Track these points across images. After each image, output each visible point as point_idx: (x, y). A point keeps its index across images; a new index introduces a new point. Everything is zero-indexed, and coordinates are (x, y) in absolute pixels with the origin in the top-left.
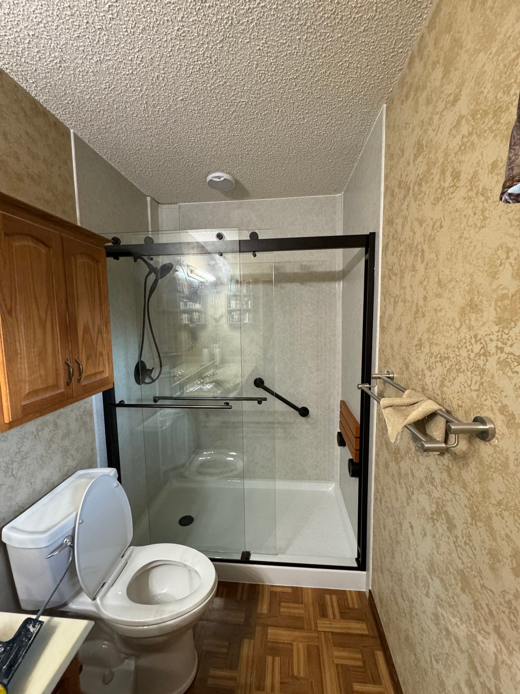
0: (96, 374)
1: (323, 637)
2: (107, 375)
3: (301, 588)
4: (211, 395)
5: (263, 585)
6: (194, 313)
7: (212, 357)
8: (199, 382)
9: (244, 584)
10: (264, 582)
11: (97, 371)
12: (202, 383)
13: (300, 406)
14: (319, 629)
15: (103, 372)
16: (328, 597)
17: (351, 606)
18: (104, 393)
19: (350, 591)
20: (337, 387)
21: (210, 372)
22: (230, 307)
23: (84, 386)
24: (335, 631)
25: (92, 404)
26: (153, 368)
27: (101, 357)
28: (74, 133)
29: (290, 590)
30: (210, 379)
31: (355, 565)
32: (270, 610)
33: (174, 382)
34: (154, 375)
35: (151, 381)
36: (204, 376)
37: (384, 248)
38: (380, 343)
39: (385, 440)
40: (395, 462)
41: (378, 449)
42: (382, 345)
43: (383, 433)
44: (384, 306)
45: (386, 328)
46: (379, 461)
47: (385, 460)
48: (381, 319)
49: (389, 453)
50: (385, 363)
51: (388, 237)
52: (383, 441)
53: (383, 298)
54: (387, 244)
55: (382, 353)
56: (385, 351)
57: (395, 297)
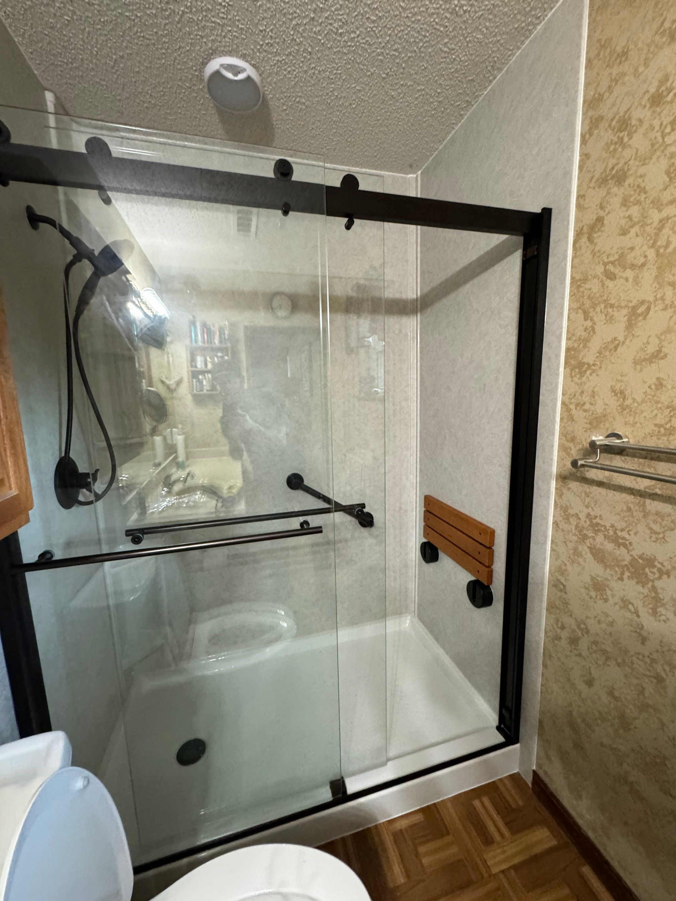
1: (504, 880)
2: (14, 492)
3: (434, 804)
5: (376, 826)
14: (495, 870)
16: (477, 803)
17: (513, 805)
19: (501, 780)
20: (411, 476)
24: (516, 861)
26: (96, 472)
29: (419, 818)
31: (500, 739)
32: (407, 874)
35: (92, 498)
37: (585, 230)
38: (569, 393)
39: (588, 547)
40: (635, 580)
41: (563, 562)
42: (575, 395)
43: (581, 537)
44: (586, 329)
45: (594, 365)
46: (566, 580)
47: (592, 578)
48: (573, 353)
49: (606, 566)
50: (590, 423)
51: (602, 207)
52: (584, 549)
53: (581, 316)
54: (600, 220)
55: (576, 409)
56: (591, 404)
57: (634, 307)
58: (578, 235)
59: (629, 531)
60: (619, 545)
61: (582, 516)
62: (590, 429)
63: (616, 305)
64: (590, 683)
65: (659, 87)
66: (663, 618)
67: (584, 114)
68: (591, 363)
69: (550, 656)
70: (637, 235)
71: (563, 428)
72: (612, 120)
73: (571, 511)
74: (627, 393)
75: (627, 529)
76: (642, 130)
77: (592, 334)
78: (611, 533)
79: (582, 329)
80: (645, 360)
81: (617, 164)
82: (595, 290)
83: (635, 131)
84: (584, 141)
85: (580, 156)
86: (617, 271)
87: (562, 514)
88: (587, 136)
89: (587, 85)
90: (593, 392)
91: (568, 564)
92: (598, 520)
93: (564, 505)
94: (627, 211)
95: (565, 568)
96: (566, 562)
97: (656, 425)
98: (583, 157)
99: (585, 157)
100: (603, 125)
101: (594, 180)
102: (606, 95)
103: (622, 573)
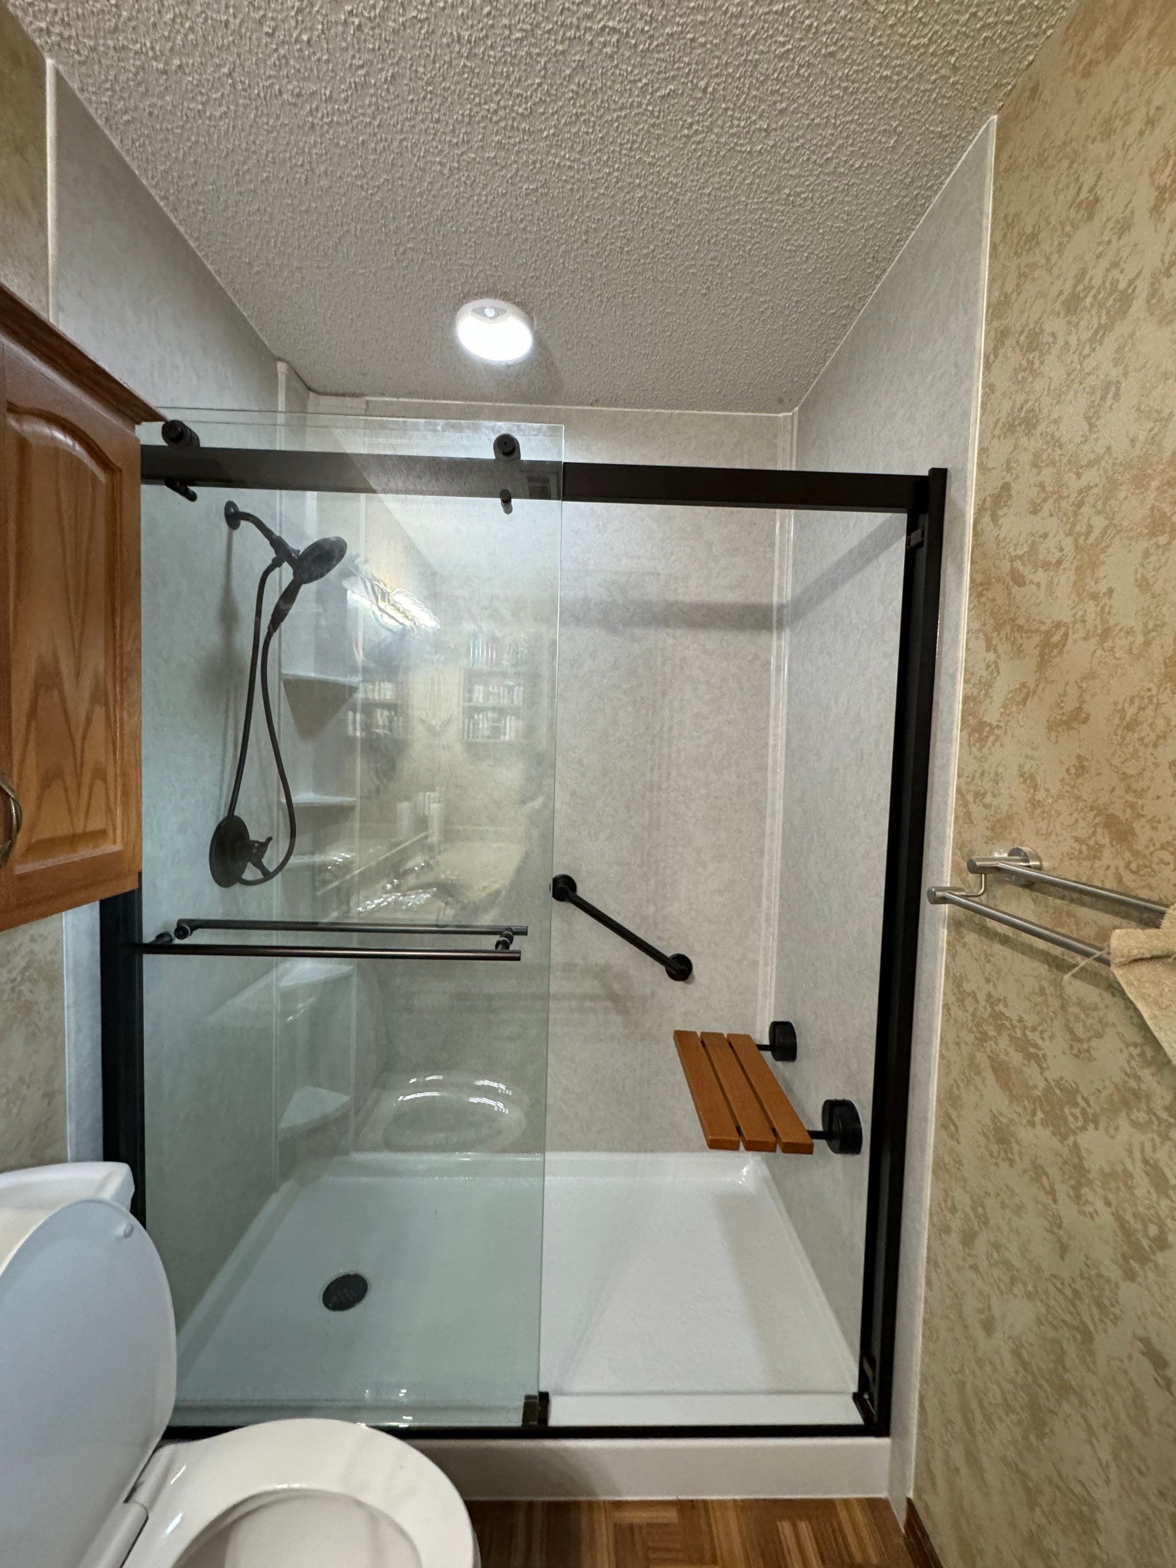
0: (73, 840)
2: (118, 847)
3: (706, 1502)
4: (430, 918)
5: (591, 1502)
6: (379, 712)
7: (422, 822)
8: (389, 886)
9: (531, 1505)
10: (590, 1492)
11: (80, 830)
12: (396, 888)
13: (669, 953)
15: (103, 833)
16: (785, 1528)
17: (857, 1555)
18: (108, 908)
19: (846, 1502)
20: (765, 903)
21: (417, 861)
22: (470, 700)
23: (21, 878)
25: (59, 943)
26: (270, 839)
27: (99, 782)
28: (58, 75)
30: (417, 878)
31: (855, 1418)
33: (325, 883)
34: (271, 859)
35: (260, 875)
36: (401, 870)
37: (988, 505)
38: (966, 774)
39: (989, 1057)
40: (1051, 1128)
41: (955, 1081)
42: (973, 778)
43: (978, 1035)
44: (988, 666)
45: (998, 727)
46: (959, 1116)
47: (994, 1118)
48: (971, 705)
49: (1013, 1097)
50: (992, 829)
51: (1009, 469)
52: (982, 1059)
53: (982, 643)
54: (1006, 487)
55: (975, 802)
56: (994, 796)
57: (1048, 631)
58: (980, 511)
59: (1042, 1032)
60: (1029, 1056)
61: (981, 996)
62: (991, 839)
63: (1026, 628)
64: (988, 1326)
65: (1075, 286)
66: (1089, 1209)
67: (987, 325)
68: (995, 724)
69: (936, 1265)
70: (1052, 515)
71: (958, 833)
72: (1021, 334)
73: (967, 987)
74: (1039, 779)
75: (1040, 1028)
76: (1055, 351)
77: (995, 674)
78: (1019, 1033)
79: (983, 665)
80: (1062, 723)
81: (1026, 402)
82: (999, 602)
83: (1049, 352)
84: (988, 366)
85: (983, 388)
86: (1026, 571)
87: (955, 991)
88: (992, 358)
89: (992, 281)
90: (997, 774)
91: (961, 1085)
92: (1001, 1007)
93: (958, 975)
94: (1038, 474)
95: (957, 1093)
96: (959, 1082)
97: (1077, 839)
98: (987, 389)
99: (989, 388)
100: (1010, 342)
101: (1000, 424)
102: (1014, 296)
103: (1034, 1114)
